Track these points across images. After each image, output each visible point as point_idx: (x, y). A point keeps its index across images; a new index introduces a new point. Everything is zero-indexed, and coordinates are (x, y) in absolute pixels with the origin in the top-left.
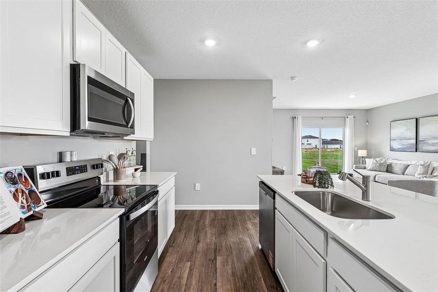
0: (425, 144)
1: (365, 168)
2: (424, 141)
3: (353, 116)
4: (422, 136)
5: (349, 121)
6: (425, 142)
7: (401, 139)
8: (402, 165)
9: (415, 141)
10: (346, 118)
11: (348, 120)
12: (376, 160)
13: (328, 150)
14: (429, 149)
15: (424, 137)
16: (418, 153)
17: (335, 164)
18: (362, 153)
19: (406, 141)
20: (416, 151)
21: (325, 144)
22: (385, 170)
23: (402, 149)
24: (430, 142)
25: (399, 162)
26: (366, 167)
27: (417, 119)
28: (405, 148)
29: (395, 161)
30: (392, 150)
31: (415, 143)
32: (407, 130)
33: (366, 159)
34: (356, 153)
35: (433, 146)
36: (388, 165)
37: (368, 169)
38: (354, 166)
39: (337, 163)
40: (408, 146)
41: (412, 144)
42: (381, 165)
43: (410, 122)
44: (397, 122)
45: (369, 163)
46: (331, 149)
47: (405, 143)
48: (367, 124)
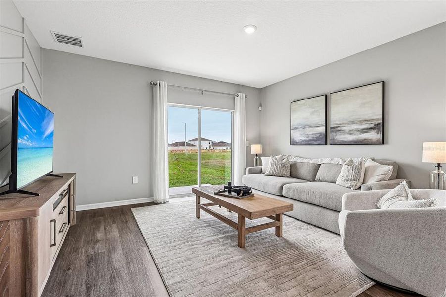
0: (339, 133)
1: (261, 172)
2: (337, 127)
3: (244, 94)
4: (334, 120)
5: (240, 100)
6: (339, 129)
7: (305, 127)
8: (311, 165)
9: (324, 128)
10: (236, 97)
11: (238, 100)
12: (276, 159)
13: (217, 151)
14: (345, 140)
15: (337, 122)
16: (329, 146)
17: (222, 165)
18: (256, 149)
19: (311, 129)
20: (326, 144)
21: (215, 146)
22: (288, 174)
23: (306, 141)
24: (346, 128)
25: (305, 161)
26: (263, 171)
27: (326, 96)
28: (310, 140)
29: (299, 160)
30: (293, 143)
31: (324, 131)
32: (313, 113)
33: (262, 158)
34: (248, 149)
35: (351, 134)
36: (291, 165)
37: (267, 172)
38: (248, 169)
39: (224, 164)
40: (315, 136)
41: (321, 134)
42: (283, 166)
43: (317, 101)
44: (299, 102)
45: (267, 163)
46: (220, 150)
47: (311, 133)
48: (260, 108)
